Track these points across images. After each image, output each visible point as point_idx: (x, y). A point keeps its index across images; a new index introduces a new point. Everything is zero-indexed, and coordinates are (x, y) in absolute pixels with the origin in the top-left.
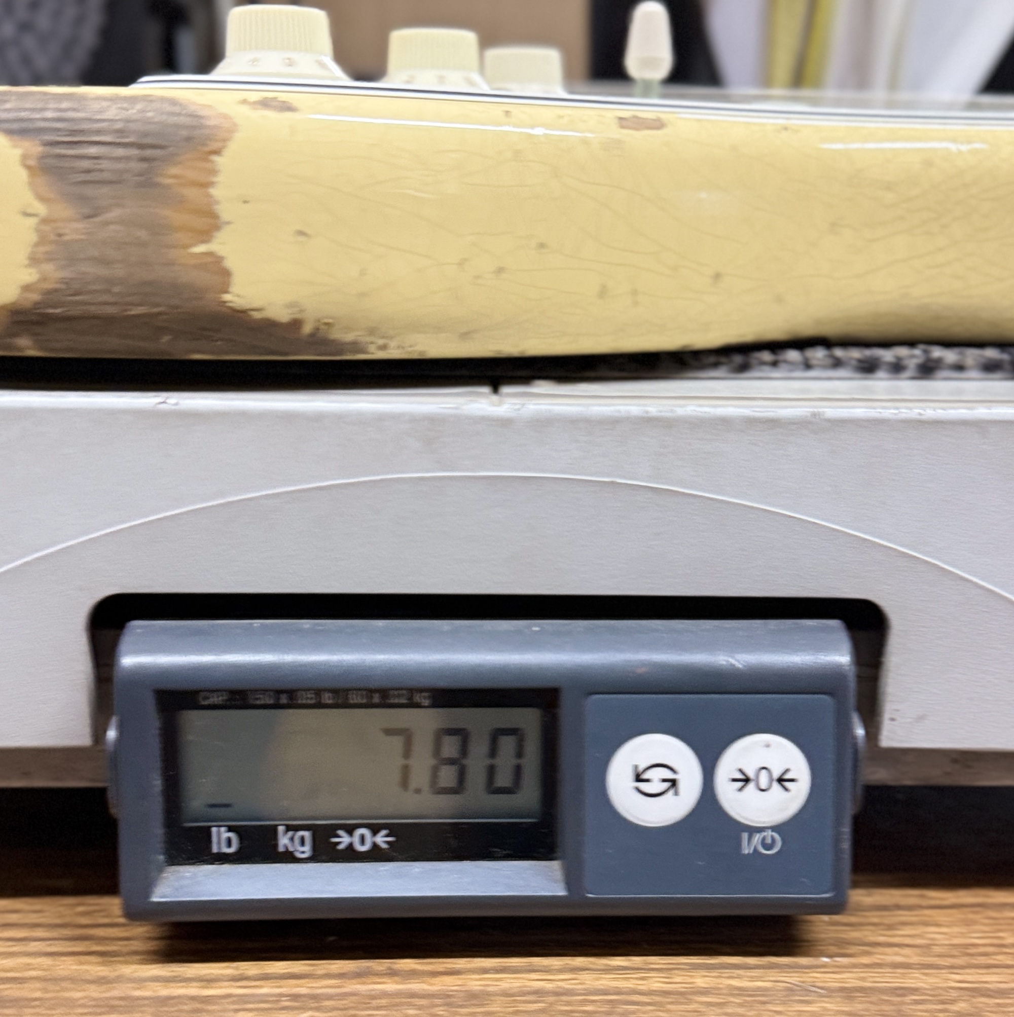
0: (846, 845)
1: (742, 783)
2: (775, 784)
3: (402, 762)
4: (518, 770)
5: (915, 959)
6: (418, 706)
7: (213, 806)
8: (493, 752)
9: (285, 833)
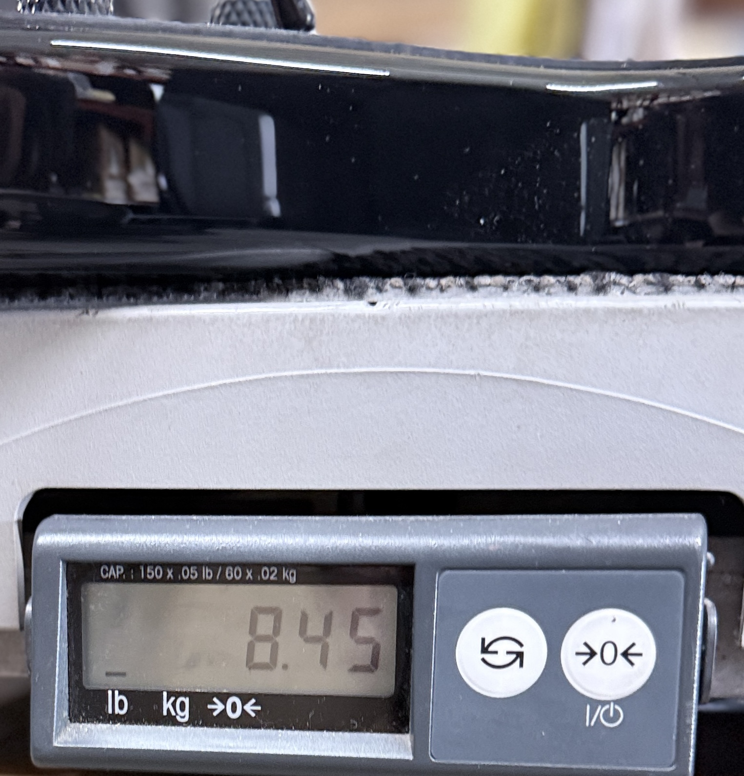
1: (587, 657)
2: (620, 658)
7: (108, 673)
8: (353, 632)
9: (168, 700)
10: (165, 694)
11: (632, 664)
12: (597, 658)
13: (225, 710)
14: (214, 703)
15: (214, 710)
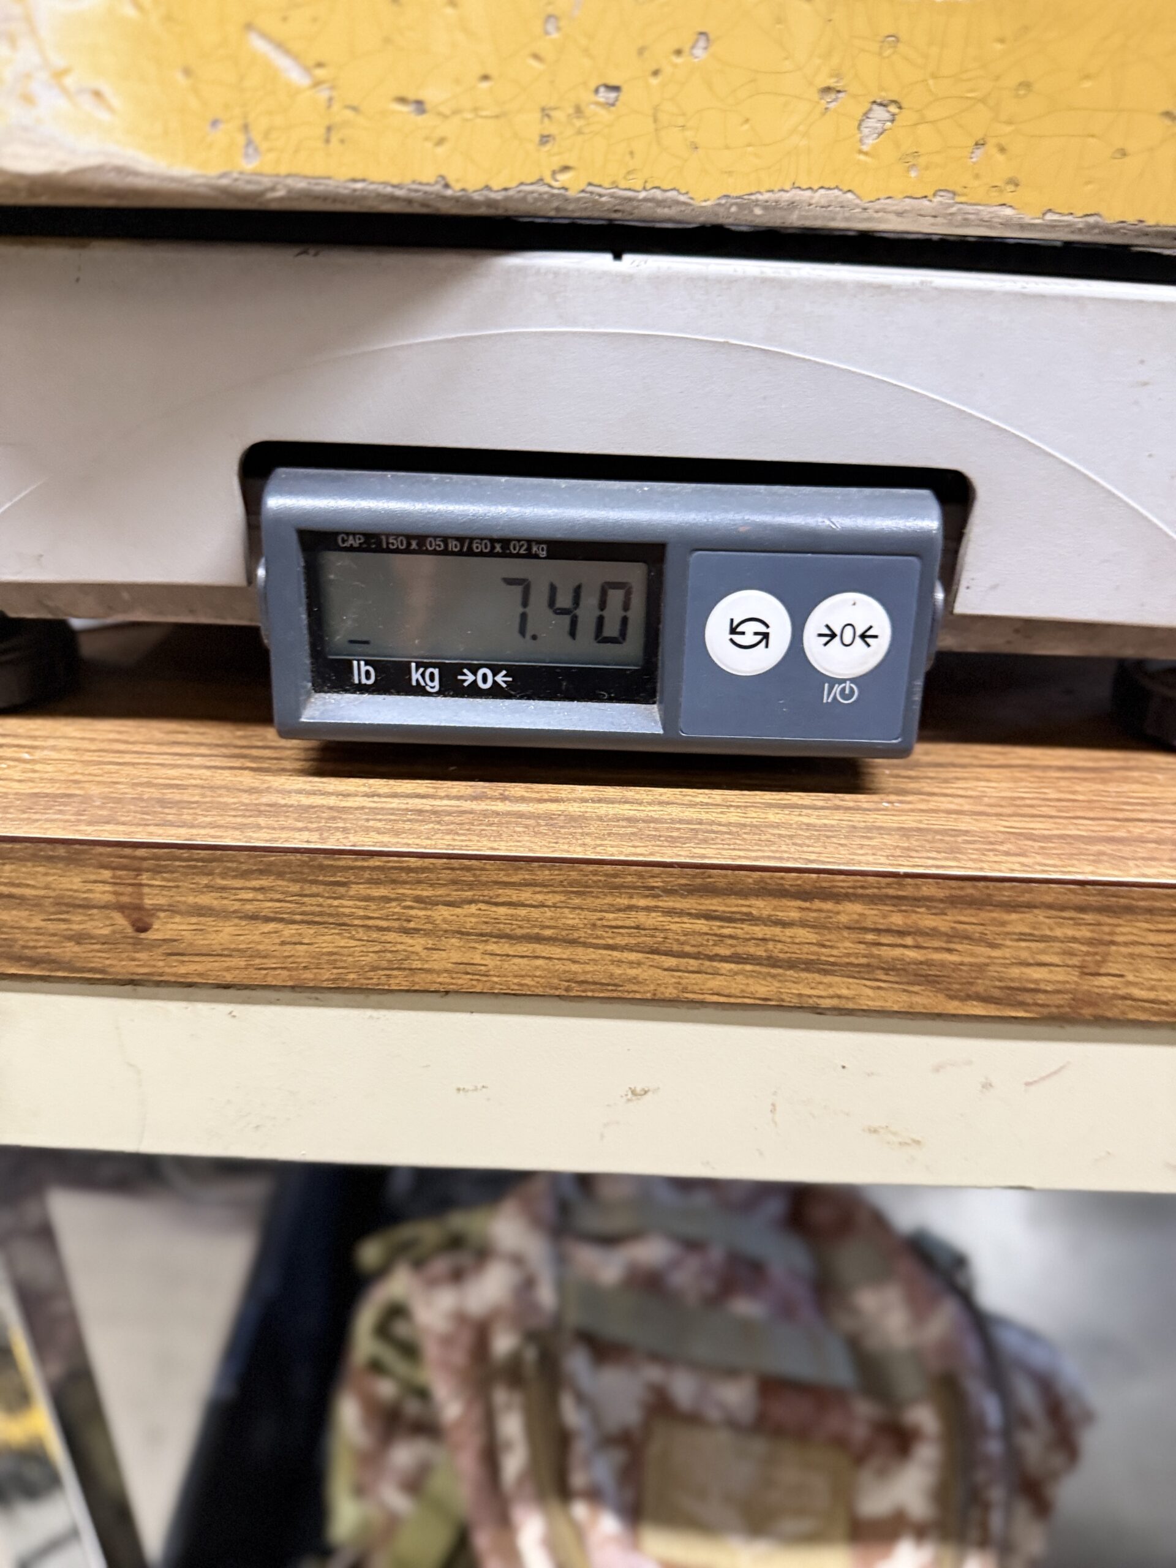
0: (918, 698)
1: (827, 639)
2: (858, 640)
3: (521, 610)
4: (625, 621)
5: (966, 807)
6: (536, 557)
7: (351, 642)
8: (603, 605)
9: (417, 670)
10: (413, 665)
11: (868, 645)
12: (837, 640)
13: (475, 682)
14: (465, 675)
15: (465, 681)
